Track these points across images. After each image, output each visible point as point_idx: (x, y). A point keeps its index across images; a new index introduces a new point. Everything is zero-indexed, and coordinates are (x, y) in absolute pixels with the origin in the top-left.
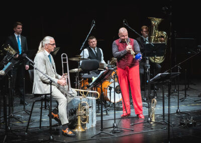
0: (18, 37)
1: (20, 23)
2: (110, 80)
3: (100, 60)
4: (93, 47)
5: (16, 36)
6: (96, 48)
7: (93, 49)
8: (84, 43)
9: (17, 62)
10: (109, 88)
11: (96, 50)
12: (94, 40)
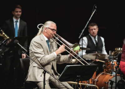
0: (17, 22)
1: (19, 6)
2: (112, 73)
3: (101, 50)
4: (93, 36)
5: (15, 20)
6: (97, 37)
7: (93, 38)
8: (83, 31)
9: (7, 50)
10: (110, 82)
11: (97, 39)
12: (95, 27)
